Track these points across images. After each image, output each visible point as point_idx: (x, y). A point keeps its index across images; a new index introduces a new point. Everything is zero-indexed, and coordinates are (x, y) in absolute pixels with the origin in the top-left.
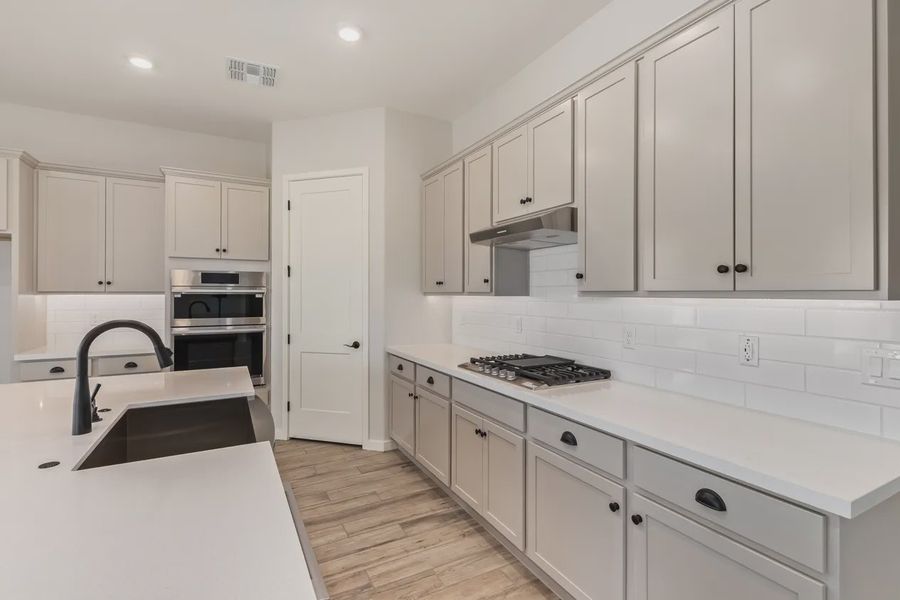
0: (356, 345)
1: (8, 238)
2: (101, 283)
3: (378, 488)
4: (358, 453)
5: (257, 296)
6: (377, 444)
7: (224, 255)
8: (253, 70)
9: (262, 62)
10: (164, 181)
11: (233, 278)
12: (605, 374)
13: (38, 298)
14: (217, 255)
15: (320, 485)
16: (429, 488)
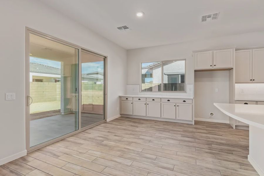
2: (251, 80)
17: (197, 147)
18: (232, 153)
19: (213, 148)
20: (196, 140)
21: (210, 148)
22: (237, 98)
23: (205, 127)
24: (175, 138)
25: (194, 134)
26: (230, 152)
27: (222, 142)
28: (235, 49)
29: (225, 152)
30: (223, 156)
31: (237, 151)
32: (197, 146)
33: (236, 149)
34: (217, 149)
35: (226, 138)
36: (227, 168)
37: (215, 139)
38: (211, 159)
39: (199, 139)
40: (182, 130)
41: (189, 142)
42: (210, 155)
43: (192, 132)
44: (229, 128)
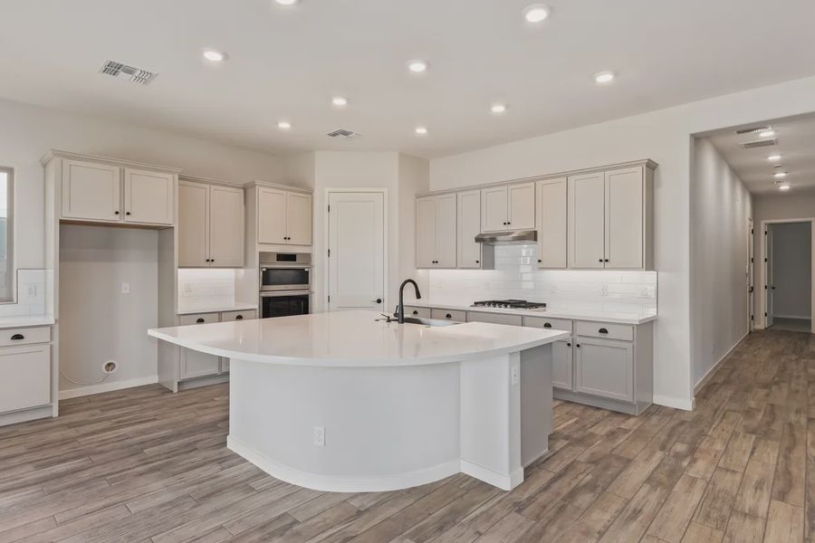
0: (379, 301)
2: (208, 261)
5: (305, 270)
7: (289, 242)
11: (293, 258)
14: (284, 242)
17: (108, 475)
18: (196, 449)
19: (151, 458)
20: (95, 458)
21: (142, 460)
22: (182, 307)
23: (98, 411)
24: (10, 483)
25: (76, 444)
26: (192, 448)
27: (162, 433)
28: (177, 177)
29: (182, 453)
30: (181, 463)
31: (202, 440)
32: (107, 472)
33: (198, 437)
34: (158, 455)
35: (165, 421)
36: (200, 483)
37: (143, 432)
38: (159, 484)
39: (101, 452)
40: (22, 449)
41: (75, 471)
42: (153, 475)
43: (64, 442)
44: (163, 393)
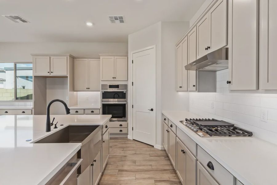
0: (152, 110)
1: (67, 77)
2: (87, 88)
3: (153, 163)
4: (152, 149)
5: (124, 92)
6: (158, 147)
7: (115, 79)
8: (116, 19)
9: (118, 16)
10: (100, 58)
11: (117, 86)
12: (250, 134)
13: (75, 92)
14: (113, 79)
15: (135, 158)
16: (172, 168)
